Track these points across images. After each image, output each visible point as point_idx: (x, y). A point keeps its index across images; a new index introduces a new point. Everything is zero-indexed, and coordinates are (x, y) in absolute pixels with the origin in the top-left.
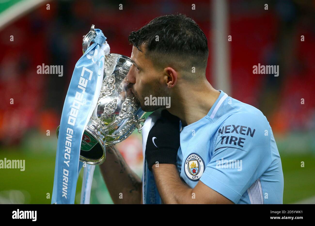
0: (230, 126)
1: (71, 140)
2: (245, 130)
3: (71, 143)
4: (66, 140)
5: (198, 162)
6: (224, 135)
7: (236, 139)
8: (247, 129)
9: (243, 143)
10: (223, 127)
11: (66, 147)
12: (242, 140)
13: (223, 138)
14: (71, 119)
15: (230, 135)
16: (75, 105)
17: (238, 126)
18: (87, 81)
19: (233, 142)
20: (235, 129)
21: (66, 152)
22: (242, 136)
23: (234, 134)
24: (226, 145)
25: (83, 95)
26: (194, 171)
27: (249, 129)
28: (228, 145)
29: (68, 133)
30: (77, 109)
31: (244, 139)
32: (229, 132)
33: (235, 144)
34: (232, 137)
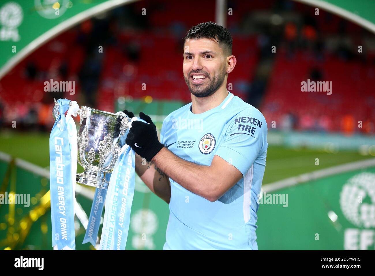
0: (246, 117)
1: (63, 195)
2: (256, 122)
3: (63, 198)
4: (58, 196)
5: (211, 140)
6: (241, 123)
7: (250, 128)
8: (257, 121)
9: (254, 131)
10: (240, 118)
11: (59, 201)
12: (254, 129)
13: (240, 126)
14: (59, 179)
15: (246, 124)
16: (59, 167)
17: (252, 118)
18: (61, 146)
19: (248, 130)
20: (250, 120)
21: (61, 205)
22: (255, 126)
23: (249, 124)
24: (242, 132)
25: (61, 158)
26: (206, 147)
27: (259, 122)
28: (244, 132)
29: (60, 190)
30: (61, 170)
31: (256, 129)
32: (245, 122)
33: (249, 131)
34: (247, 126)
